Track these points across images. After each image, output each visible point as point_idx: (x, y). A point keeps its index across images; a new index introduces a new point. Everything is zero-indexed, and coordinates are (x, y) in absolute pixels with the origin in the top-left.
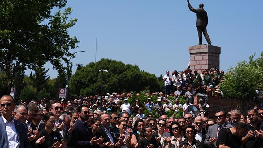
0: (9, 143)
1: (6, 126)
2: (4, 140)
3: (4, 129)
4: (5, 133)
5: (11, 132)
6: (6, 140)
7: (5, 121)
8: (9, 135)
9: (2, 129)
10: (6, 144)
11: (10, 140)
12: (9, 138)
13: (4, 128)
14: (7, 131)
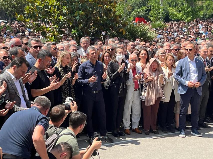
0: (191, 74)
1: (190, 64)
2: (188, 73)
3: (188, 66)
4: (189, 68)
5: (192, 67)
6: (189, 73)
7: (189, 60)
8: (191, 70)
9: (187, 65)
10: (189, 75)
11: (192, 72)
12: (191, 71)
13: (188, 64)
14: (190, 67)
